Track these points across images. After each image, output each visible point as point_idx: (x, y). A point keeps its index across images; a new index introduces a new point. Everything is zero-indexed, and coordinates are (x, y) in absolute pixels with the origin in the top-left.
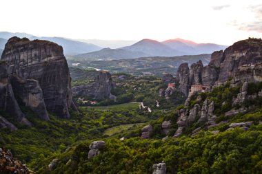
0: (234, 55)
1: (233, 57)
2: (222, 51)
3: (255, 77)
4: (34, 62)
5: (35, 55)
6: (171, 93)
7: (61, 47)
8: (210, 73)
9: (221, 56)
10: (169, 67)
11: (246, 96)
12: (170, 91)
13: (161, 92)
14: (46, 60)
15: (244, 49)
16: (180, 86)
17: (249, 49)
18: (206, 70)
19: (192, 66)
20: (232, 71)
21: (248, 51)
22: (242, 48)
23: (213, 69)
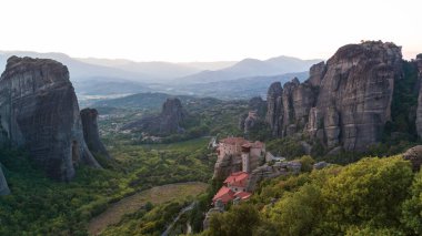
0: (339, 66)
1: (337, 70)
2: (323, 62)
4: (27, 93)
5: (28, 81)
7: (65, 67)
8: (304, 96)
9: (322, 70)
12: (250, 122)
14: (43, 88)
15: (354, 56)
17: (363, 56)
18: (299, 91)
20: (337, 90)
21: (362, 59)
22: (351, 54)
23: (308, 89)
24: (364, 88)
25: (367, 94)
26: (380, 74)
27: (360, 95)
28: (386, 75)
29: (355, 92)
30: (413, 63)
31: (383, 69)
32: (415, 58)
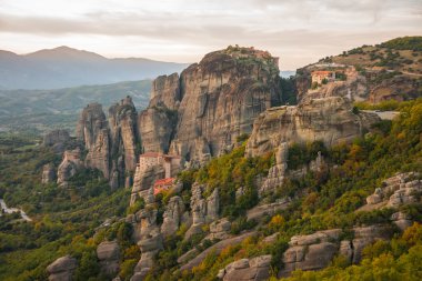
0: (205, 83)
1: (203, 88)
2: (176, 74)
3: (299, 131)
6: (73, 172)
8: (157, 124)
9: (176, 86)
10: (51, 114)
11: (286, 172)
13: (46, 172)
15: (224, 71)
16: (90, 155)
17: (235, 70)
18: (149, 118)
19: (111, 110)
20: (202, 117)
21: (233, 75)
22: (220, 68)
23: (164, 115)
24: (239, 113)
25: (242, 121)
26: (256, 97)
27: (234, 121)
28: (262, 97)
29: (228, 118)
30: (292, 80)
31: (259, 90)
32: (294, 74)
